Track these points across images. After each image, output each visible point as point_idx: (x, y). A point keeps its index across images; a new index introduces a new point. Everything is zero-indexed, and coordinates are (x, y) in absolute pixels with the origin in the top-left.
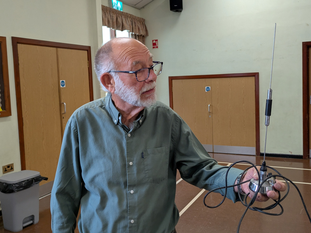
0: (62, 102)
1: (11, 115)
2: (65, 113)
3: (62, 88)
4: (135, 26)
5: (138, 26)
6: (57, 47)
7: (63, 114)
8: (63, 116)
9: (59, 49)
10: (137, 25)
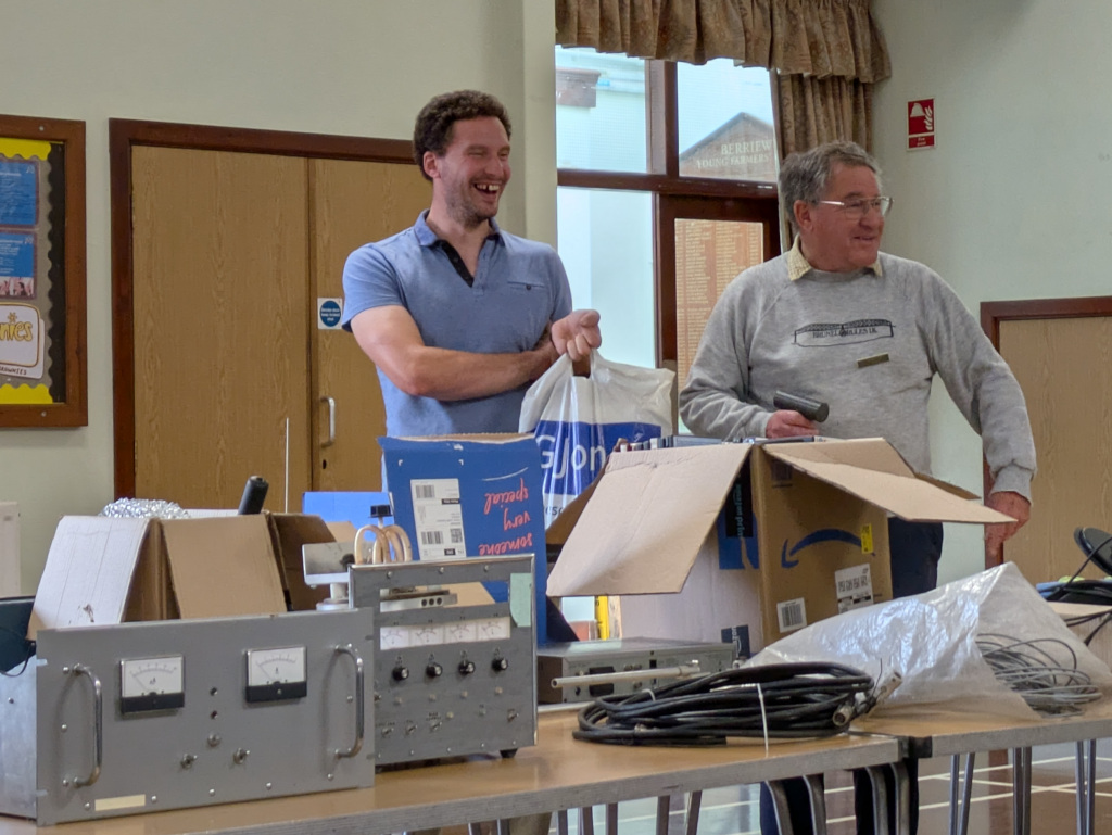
0: (322, 394)
1: (86, 424)
2: (329, 444)
3: (325, 331)
4: (794, 29)
5: (809, 31)
6: (308, 155)
7: (324, 446)
8: (324, 455)
9: (319, 162)
10: (802, 26)
